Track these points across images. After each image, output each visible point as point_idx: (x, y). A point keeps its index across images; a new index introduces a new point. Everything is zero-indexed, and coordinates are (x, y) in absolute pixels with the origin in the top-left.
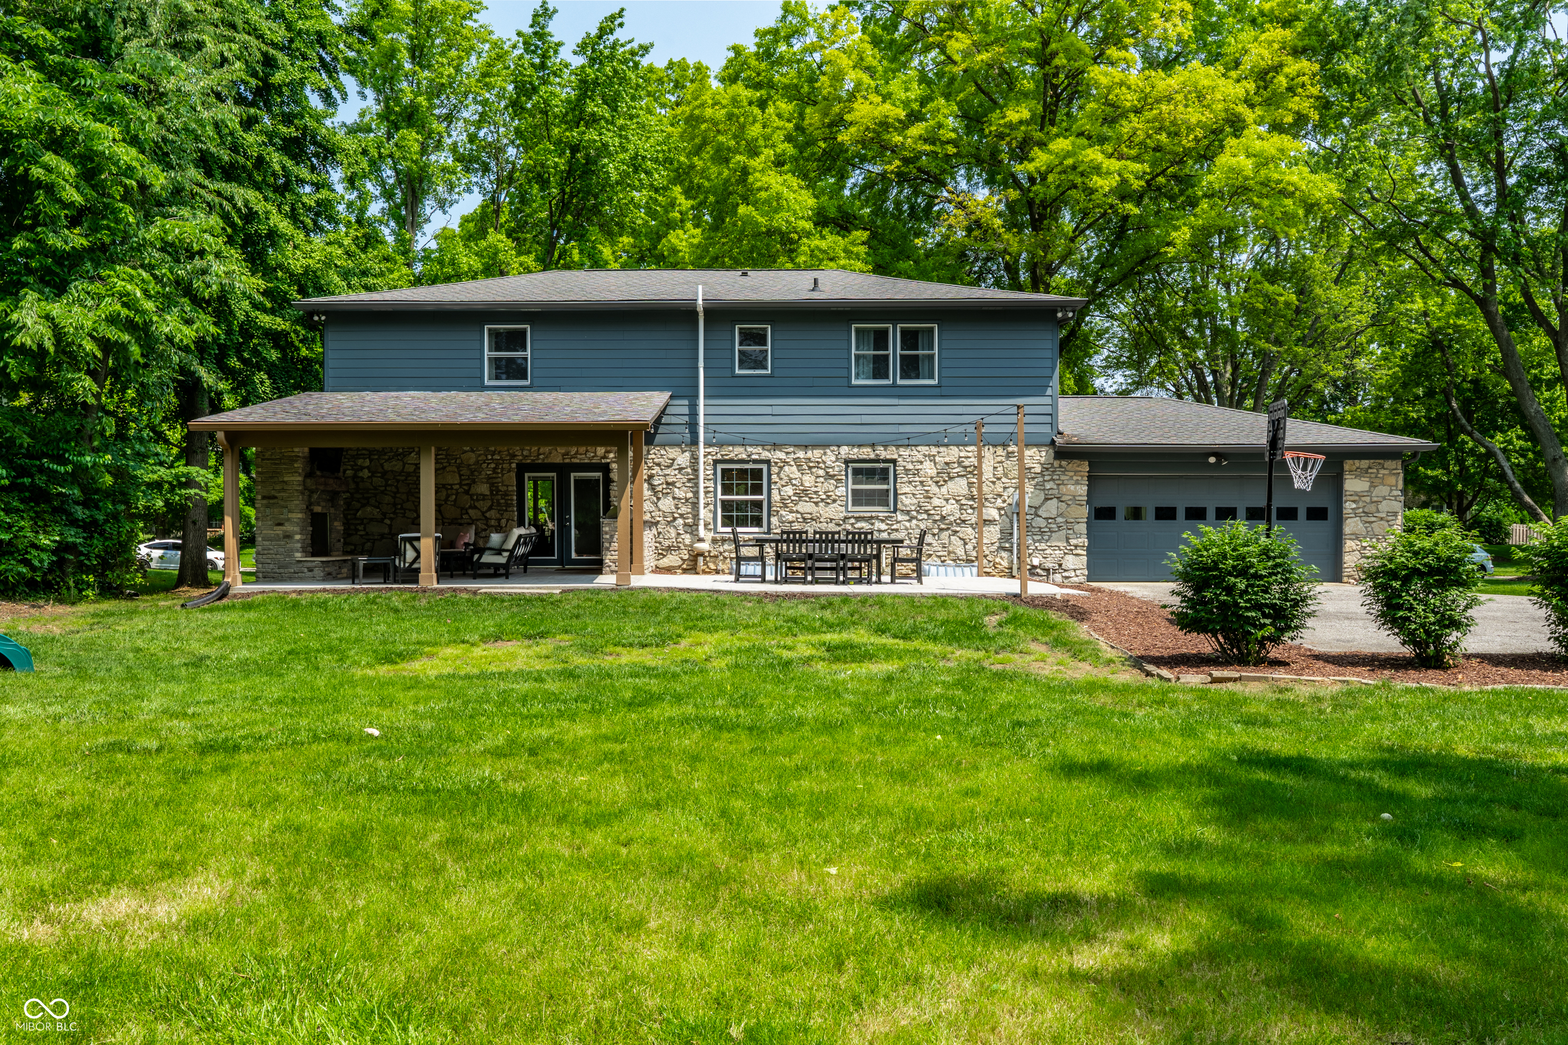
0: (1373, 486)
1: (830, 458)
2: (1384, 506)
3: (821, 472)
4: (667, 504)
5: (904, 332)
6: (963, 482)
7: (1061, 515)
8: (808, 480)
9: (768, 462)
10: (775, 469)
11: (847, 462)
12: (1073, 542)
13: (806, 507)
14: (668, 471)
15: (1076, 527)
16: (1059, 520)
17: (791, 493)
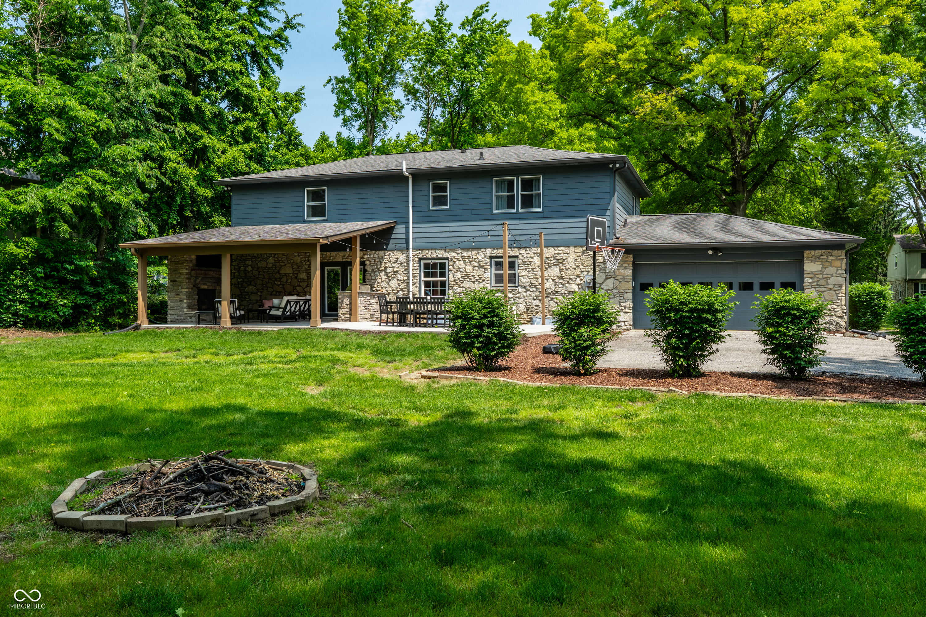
0: (824, 267)
1: (481, 256)
2: (832, 281)
3: (476, 264)
4: (394, 283)
5: (523, 180)
6: (557, 269)
7: (616, 288)
8: (469, 269)
9: (447, 258)
10: (451, 263)
11: (491, 258)
12: (623, 304)
13: (468, 284)
14: (395, 265)
15: (625, 295)
16: (614, 291)
17: (459, 276)
